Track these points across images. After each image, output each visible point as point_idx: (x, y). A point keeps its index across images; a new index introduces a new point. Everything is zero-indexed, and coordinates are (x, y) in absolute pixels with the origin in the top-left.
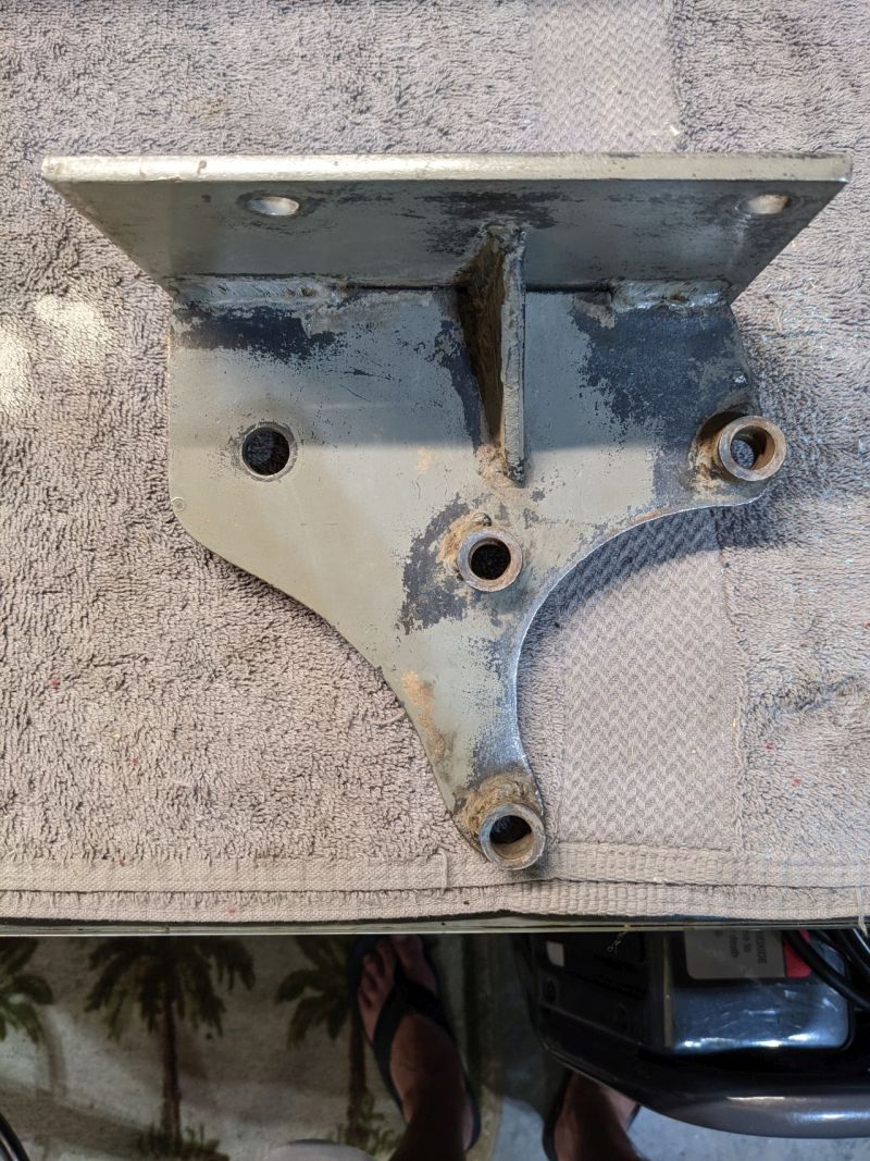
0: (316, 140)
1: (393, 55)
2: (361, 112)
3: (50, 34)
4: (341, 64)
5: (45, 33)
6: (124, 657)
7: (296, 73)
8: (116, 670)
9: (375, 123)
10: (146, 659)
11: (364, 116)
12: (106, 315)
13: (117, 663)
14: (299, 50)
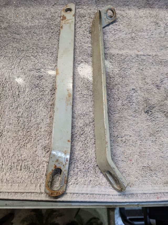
0: (150, 31)
1: (163, 17)
2: (159, 26)
3: (91, 10)
4: (153, 18)
5: (90, 10)
6: (125, 135)
7: (144, 19)
8: (123, 138)
9: (163, 29)
10: (130, 136)
11: (159, 27)
12: (111, 62)
13: (123, 137)
14: (144, 15)
